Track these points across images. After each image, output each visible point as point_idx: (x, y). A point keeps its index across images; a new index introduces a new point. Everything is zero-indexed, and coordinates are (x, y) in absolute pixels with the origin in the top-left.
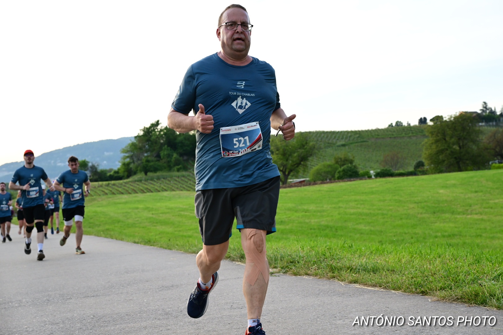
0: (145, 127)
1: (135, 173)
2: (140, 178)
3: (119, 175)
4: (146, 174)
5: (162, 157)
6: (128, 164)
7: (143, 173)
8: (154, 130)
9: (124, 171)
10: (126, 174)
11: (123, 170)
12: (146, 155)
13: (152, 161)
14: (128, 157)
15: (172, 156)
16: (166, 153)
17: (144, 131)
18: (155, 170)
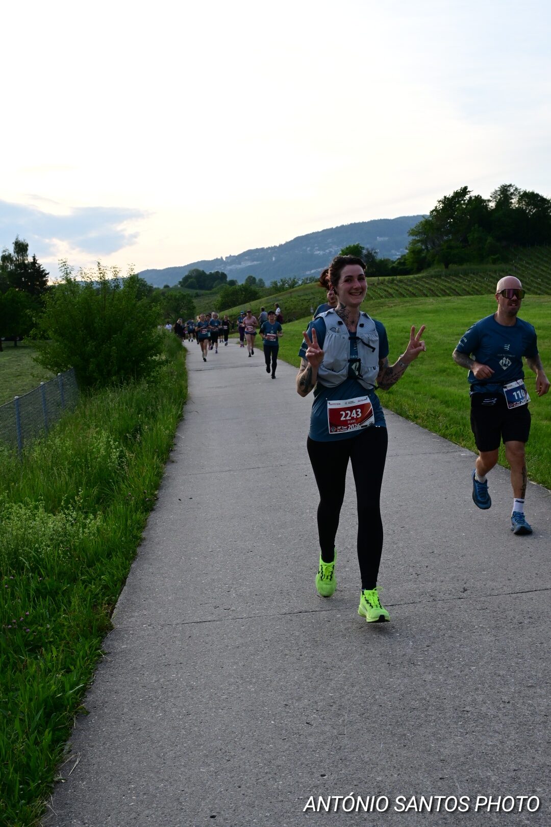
0: (445, 197)
1: (429, 265)
2: (439, 272)
3: (405, 267)
4: (447, 267)
5: (470, 243)
6: (421, 251)
7: (442, 265)
8: (459, 202)
9: (414, 262)
10: (416, 265)
11: (411, 260)
12: (445, 238)
13: (457, 248)
14: (418, 241)
15: (486, 240)
16: (476, 235)
17: (443, 203)
18: (461, 261)
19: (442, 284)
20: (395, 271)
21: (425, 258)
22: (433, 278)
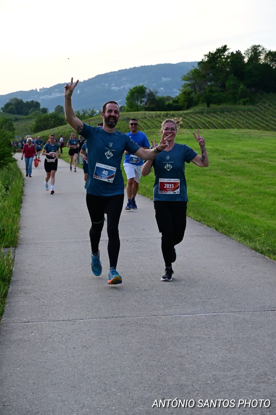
0: (210, 52)
1: (196, 104)
2: (202, 109)
3: (179, 104)
4: (208, 106)
5: (227, 88)
6: (189, 93)
7: (205, 104)
8: (220, 56)
9: (184, 101)
10: (186, 103)
11: (183, 99)
12: (209, 84)
13: (217, 92)
14: (189, 85)
15: (239, 87)
16: (231, 83)
17: (208, 57)
18: (219, 102)
19: (203, 119)
20: (170, 108)
21: (192, 98)
22: (197, 114)
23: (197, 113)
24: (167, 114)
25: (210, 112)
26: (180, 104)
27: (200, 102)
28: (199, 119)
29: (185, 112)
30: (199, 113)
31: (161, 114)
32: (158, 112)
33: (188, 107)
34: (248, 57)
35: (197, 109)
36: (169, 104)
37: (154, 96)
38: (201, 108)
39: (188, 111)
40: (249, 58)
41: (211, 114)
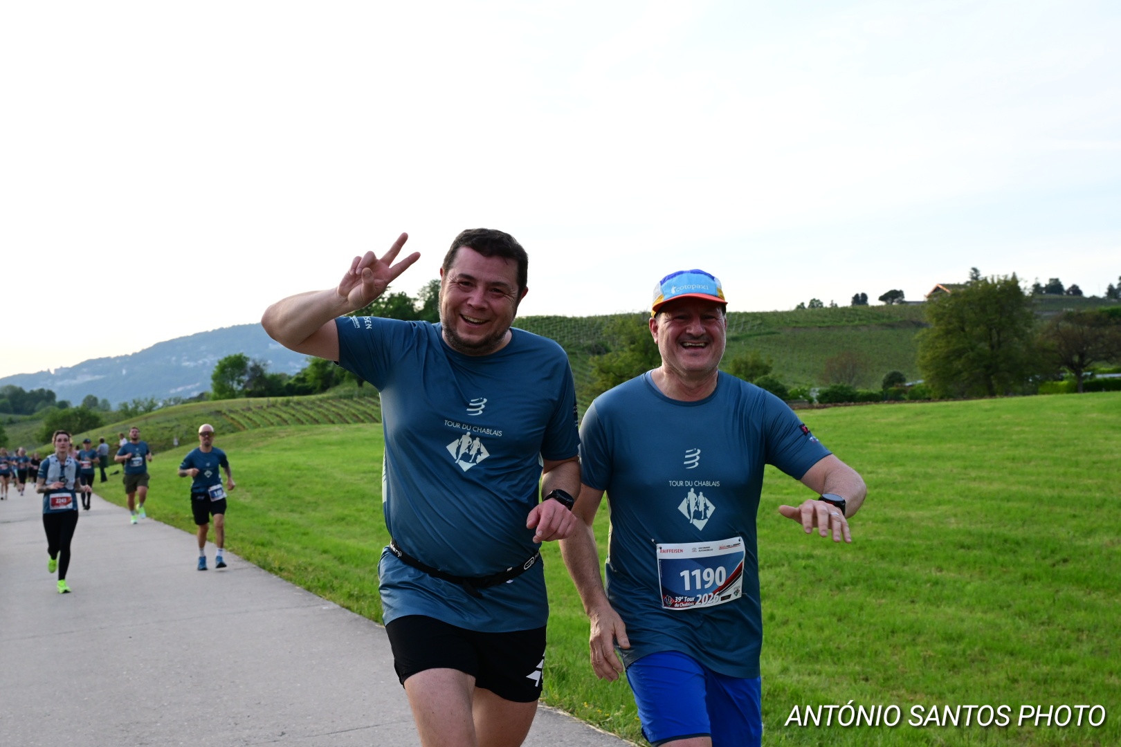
1: (338, 382)
19: (354, 407)
20: (291, 390)
21: (331, 373)
22: (342, 400)
23: (341, 397)
24: (288, 402)
25: (364, 395)
26: (310, 384)
27: (345, 378)
28: (346, 408)
29: (320, 396)
30: (346, 397)
31: (276, 401)
32: (272, 399)
33: (324, 389)
34: (424, 300)
35: (341, 390)
36: (289, 385)
37: (262, 371)
38: (347, 389)
39: (325, 395)
40: (427, 302)
41: (366, 398)
